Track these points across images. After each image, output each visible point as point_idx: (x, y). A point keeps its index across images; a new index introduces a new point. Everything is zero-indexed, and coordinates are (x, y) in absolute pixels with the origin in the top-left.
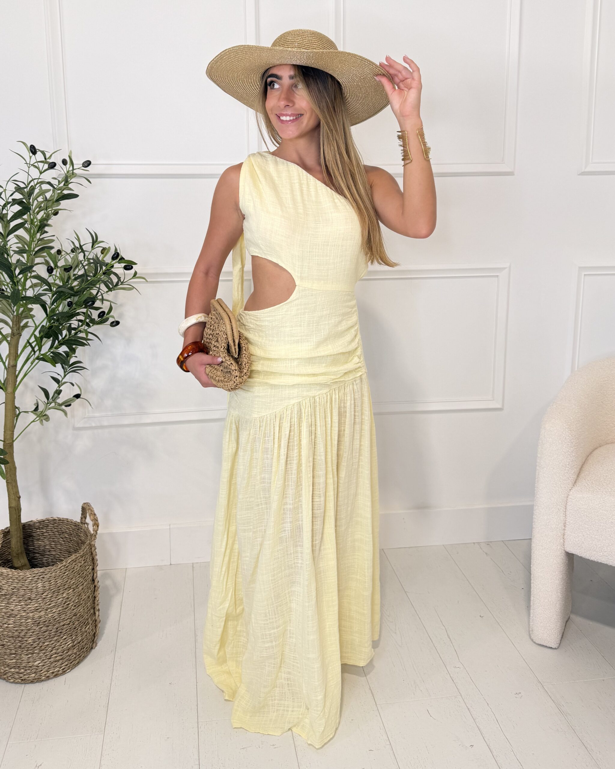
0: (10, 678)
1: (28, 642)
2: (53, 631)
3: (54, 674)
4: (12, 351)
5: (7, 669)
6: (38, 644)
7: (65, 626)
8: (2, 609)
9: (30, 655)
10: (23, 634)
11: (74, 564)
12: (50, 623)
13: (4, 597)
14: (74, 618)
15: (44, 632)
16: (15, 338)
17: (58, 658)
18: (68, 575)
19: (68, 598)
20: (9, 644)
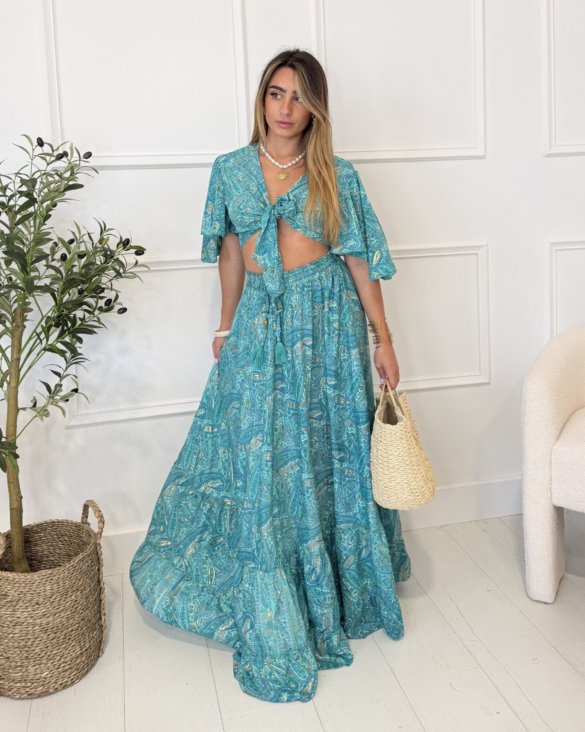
0: (15, 694)
1: (35, 652)
2: (62, 637)
3: (62, 686)
4: (16, 344)
5: (12, 684)
6: (46, 653)
7: (73, 632)
8: (7, 617)
9: (37, 667)
10: (30, 643)
11: (82, 563)
12: (58, 629)
13: (9, 605)
14: (82, 622)
15: (52, 640)
16: (20, 330)
17: (66, 667)
18: (77, 576)
19: (76, 601)
20: (15, 655)
